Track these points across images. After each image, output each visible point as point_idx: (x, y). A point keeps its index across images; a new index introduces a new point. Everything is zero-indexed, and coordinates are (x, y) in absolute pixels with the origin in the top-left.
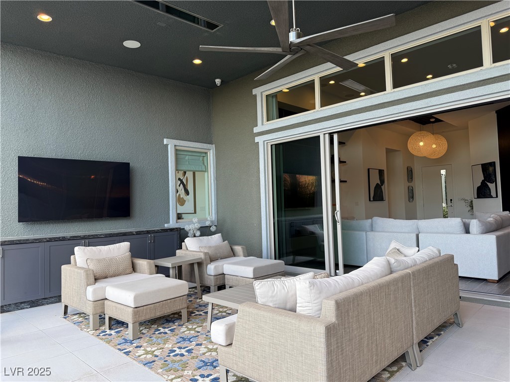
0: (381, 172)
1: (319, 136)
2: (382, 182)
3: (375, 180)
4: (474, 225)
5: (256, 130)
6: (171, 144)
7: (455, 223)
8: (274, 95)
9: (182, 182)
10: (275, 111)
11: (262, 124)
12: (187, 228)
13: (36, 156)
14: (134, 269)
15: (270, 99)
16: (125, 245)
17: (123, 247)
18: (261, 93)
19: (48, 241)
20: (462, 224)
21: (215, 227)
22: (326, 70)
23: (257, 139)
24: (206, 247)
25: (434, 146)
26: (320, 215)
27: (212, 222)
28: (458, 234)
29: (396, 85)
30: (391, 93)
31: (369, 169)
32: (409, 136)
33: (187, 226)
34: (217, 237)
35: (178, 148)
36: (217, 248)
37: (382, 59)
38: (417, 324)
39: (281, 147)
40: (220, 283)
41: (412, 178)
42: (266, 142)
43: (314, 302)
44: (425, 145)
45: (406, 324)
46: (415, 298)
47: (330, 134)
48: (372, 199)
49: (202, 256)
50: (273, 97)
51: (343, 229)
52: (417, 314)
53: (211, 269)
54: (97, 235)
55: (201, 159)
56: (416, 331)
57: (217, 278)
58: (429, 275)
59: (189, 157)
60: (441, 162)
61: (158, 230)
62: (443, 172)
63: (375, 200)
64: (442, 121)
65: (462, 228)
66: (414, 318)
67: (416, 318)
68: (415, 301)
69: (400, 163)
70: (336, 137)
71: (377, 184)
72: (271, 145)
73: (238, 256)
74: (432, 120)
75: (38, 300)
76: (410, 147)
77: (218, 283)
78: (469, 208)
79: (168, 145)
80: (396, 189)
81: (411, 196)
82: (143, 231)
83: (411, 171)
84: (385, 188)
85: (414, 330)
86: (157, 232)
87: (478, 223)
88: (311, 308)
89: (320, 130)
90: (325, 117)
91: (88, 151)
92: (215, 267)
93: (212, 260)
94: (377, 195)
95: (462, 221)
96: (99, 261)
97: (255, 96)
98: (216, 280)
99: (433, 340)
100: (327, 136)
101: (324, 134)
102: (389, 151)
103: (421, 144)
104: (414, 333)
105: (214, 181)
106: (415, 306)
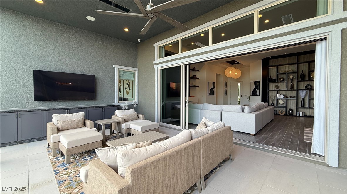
0: (214, 83)
1: (180, 66)
2: (214, 87)
3: (211, 87)
4: (246, 109)
5: (154, 62)
6: (116, 67)
7: (238, 107)
8: (163, 47)
9: (128, 85)
10: (163, 54)
11: (157, 60)
12: (121, 105)
13: (45, 70)
14: (85, 125)
15: (161, 49)
16: (82, 114)
17: (81, 115)
18: (157, 45)
19: (46, 110)
20: (241, 108)
21: (136, 105)
22: (184, 35)
23: (155, 67)
24: (124, 115)
25: (236, 73)
26: (179, 101)
27: (135, 102)
28: (239, 112)
29: (214, 43)
30: (211, 46)
31: (208, 82)
32: (226, 68)
33: (122, 104)
34: (132, 110)
35: (119, 69)
36: (130, 115)
37: (207, 31)
38: (204, 167)
39: (165, 70)
40: (128, 132)
41: (226, 86)
42: (158, 68)
43: (125, 167)
44: (232, 73)
45: (195, 169)
46: (203, 154)
47: (185, 65)
48: (209, 94)
49: (120, 119)
50: (162, 48)
51: (189, 108)
52: (204, 162)
53: (124, 126)
54: (74, 108)
55: (132, 74)
56: (203, 171)
57: (126, 130)
58: (214, 139)
59: (127, 74)
60: (238, 80)
61: (106, 106)
62: (239, 84)
63: (210, 95)
64: (240, 63)
65: (241, 110)
66: (201, 164)
67: (203, 165)
68: (203, 155)
69: (222, 80)
70: (188, 66)
71: (212, 88)
72: (161, 69)
73: (141, 119)
74: (236, 63)
75: (42, 138)
76: (226, 73)
77: (127, 132)
78: (249, 99)
79: (115, 68)
80: (220, 91)
81: (226, 93)
82: (99, 106)
83: (226, 83)
84: (215, 90)
85: (201, 171)
86: (106, 107)
87: (248, 108)
88: (122, 170)
89: (181, 63)
90: (183, 57)
91: (74, 69)
92: (125, 125)
93: (125, 121)
94: (212, 93)
95: (241, 107)
96: (64, 122)
97: (154, 47)
98: (126, 131)
99: (216, 170)
100: (184, 66)
101: (183, 65)
102: (217, 75)
103: (230, 72)
104: (201, 172)
105: (137, 85)
106: (203, 158)
